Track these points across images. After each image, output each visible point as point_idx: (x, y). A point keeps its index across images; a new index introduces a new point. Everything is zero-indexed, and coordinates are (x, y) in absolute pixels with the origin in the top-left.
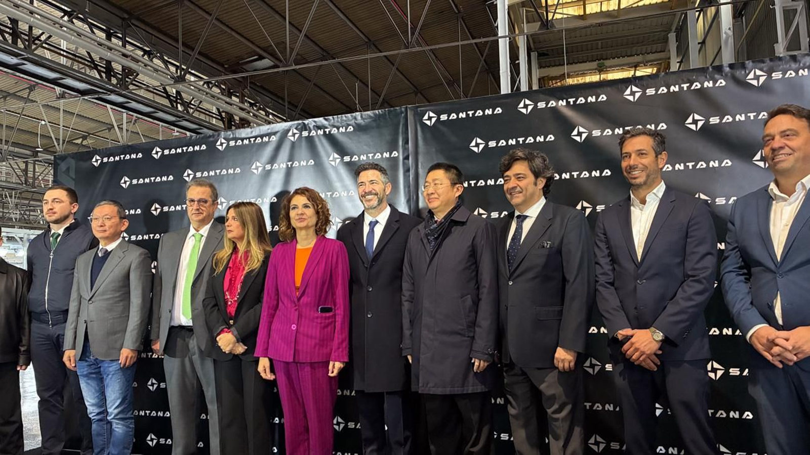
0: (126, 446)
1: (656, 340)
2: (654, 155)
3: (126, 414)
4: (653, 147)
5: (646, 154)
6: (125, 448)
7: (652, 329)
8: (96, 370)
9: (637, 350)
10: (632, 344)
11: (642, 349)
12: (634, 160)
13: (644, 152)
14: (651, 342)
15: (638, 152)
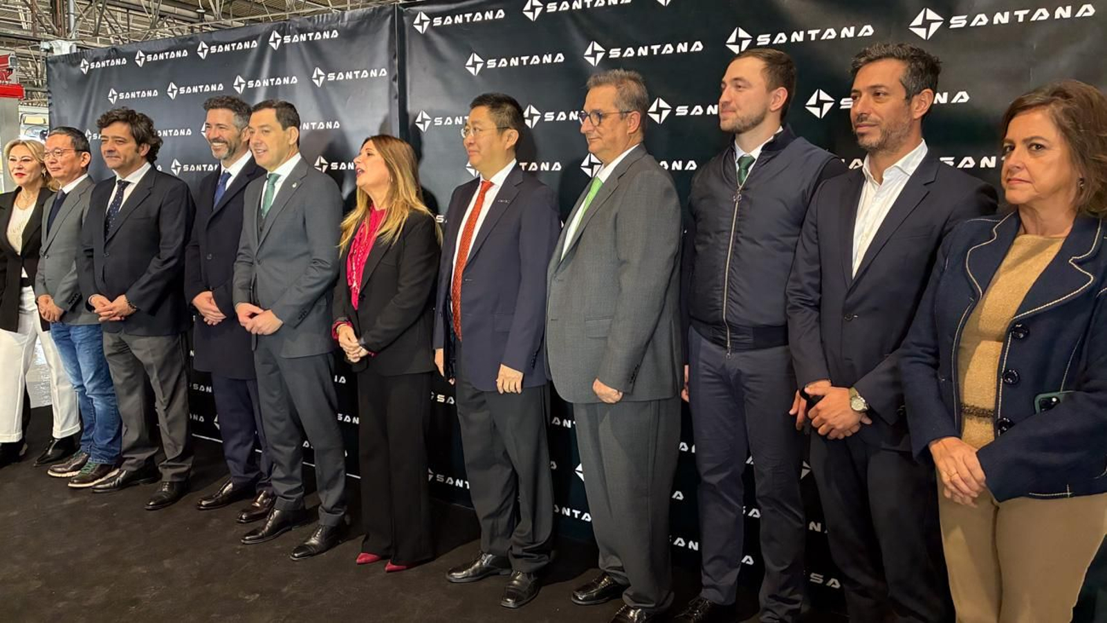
0: (107, 425)
1: (854, 410)
2: (903, 95)
3: (105, 391)
4: (901, 82)
5: (885, 94)
6: (107, 428)
7: (853, 390)
8: (64, 334)
9: (823, 421)
10: (818, 411)
11: (831, 421)
12: (865, 104)
13: (883, 90)
14: (846, 412)
15: (873, 91)
